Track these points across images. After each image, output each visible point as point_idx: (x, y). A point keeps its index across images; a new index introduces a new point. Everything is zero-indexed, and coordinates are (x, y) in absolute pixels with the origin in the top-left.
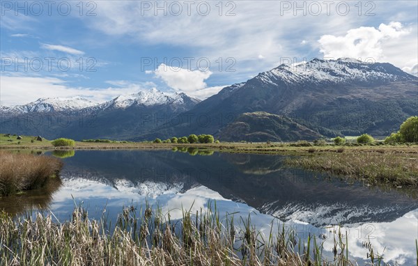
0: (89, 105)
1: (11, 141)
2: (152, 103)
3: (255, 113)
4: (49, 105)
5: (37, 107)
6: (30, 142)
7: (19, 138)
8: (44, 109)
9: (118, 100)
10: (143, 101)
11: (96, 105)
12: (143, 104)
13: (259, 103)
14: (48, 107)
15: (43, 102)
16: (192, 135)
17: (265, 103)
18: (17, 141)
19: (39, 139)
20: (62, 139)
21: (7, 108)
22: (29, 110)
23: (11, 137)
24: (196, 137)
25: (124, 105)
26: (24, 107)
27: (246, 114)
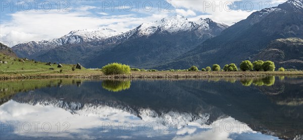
0: (114, 34)
1: (52, 69)
2: (175, 29)
3: (289, 39)
4: (79, 37)
5: (69, 39)
6: (71, 71)
7: (59, 66)
8: (75, 40)
9: (141, 28)
10: (167, 28)
11: (120, 34)
12: (166, 32)
13: (291, 29)
14: (78, 39)
15: (74, 34)
16: (246, 61)
17: (298, 29)
18: (59, 70)
19: (78, 67)
20: (114, 64)
21: (47, 42)
22: (63, 43)
23: (52, 66)
24: (250, 64)
25: (148, 33)
26: (59, 39)
27: (280, 40)
